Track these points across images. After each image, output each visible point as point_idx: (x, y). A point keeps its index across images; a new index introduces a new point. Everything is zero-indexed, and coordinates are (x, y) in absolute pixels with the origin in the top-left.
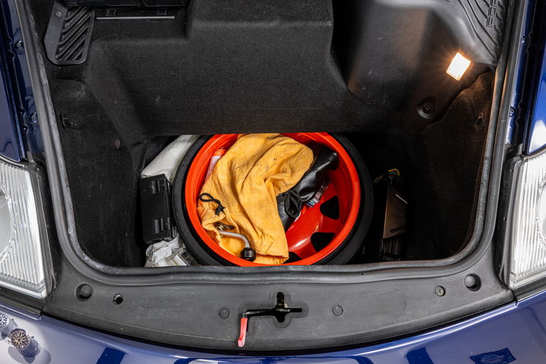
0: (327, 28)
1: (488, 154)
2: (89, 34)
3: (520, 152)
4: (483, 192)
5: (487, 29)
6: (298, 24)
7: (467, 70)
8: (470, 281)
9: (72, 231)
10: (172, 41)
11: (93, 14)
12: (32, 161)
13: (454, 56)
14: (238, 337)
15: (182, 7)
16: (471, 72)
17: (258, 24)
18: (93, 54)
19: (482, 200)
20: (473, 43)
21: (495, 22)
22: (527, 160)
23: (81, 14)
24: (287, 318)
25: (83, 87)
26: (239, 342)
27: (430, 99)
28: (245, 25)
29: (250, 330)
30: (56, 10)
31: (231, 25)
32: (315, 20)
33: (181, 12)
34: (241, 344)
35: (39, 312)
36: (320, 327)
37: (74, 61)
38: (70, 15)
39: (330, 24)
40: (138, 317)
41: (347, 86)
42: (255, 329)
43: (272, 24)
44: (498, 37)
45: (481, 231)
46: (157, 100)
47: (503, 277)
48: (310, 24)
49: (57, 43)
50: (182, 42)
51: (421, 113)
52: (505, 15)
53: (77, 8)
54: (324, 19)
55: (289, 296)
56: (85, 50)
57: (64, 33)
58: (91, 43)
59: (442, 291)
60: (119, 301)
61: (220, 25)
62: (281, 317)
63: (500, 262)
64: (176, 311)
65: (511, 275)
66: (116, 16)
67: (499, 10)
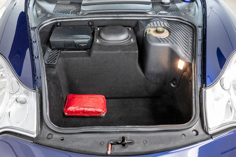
0: (136, 53)
1: (193, 88)
2: (58, 56)
3: (204, 87)
4: (194, 100)
5: (188, 52)
6: (127, 52)
7: (184, 66)
8: (194, 133)
9: (48, 113)
10: (86, 58)
11: (59, 51)
12: (37, 90)
13: (179, 61)
14: (108, 150)
15: (89, 49)
16: (185, 66)
17: (114, 52)
18: (59, 62)
19: (194, 103)
20: (183, 56)
21: (190, 50)
22: (207, 89)
23: (55, 51)
24: (126, 145)
25: (55, 70)
26: (108, 152)
27: (174, 79)
28: (110, 52)
29: (112, 149)
30: (48, 49)
31: (105, 52)
32: (132, 51)
33: (88, 50)
34: (109, 153)
35: (33, 142)
36: (139, 148)
37: (53, 63)
38: (52, 51)
39: (137, 52)
40: (70, 145)
41: (145, 76)
42: (114, 149)
43: (118, 52)
44: (192, 55)
45: (195, 113)
46: (77, 81)
47: (206, 130)
48: (131, 52)
49: (47, 58)
50: (88, 58)
51: (172, 85)
52: (193, 48)
53: (55, 49)
54: (135, 50)
55: (127, 138)
56: (56, 60)
57: (50, 56)
58: (59, 58)
59: (184, 136)
60: (62, 140)
61: (102, 52)
62: (124, 145)
63: (204, 124)
64: (84, 143)
65: (208, 129)
66: (67, 51)
67: (191, 47)
